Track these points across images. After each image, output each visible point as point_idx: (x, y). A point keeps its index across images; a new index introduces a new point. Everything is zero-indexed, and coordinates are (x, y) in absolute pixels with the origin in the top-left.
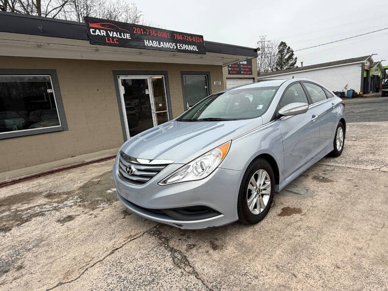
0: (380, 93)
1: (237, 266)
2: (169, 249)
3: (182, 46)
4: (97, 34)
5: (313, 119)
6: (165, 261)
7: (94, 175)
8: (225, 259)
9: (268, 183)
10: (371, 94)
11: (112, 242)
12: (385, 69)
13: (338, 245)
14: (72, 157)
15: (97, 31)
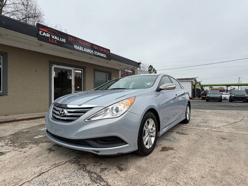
0: (201, 98)
1: (138, 180)
2: (86, 172)
3: (97, 53)
4: (43, 35)
5: (176, 96)
6: (84, 179)
7: (23, 128)
8: (129, 176)
9: (154, 129)
10: (196, 98)
11: (40, 168)
12: (203, 86)
13: (200, 166)
14: (6, 115)
15: (44, 33)
